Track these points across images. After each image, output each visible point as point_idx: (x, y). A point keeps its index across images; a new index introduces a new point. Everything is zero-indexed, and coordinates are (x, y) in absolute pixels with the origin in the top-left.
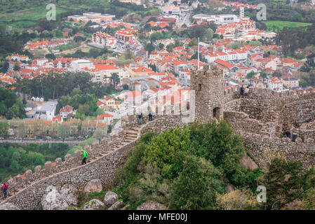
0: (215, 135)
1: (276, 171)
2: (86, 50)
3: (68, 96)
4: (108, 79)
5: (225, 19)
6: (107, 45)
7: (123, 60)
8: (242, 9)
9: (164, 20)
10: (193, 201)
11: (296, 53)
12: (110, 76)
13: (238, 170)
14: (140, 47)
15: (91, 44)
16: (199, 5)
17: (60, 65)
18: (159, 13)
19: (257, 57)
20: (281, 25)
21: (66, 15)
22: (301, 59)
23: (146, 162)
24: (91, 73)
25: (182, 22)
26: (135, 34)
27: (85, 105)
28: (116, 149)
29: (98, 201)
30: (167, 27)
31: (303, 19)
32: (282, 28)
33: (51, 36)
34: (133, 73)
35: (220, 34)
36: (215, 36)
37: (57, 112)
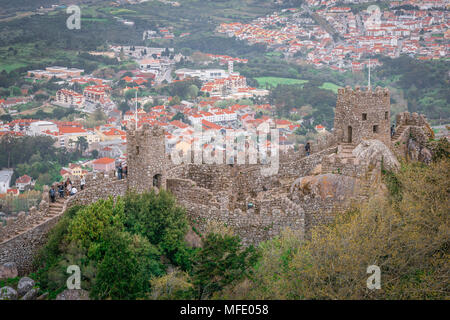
0: (153, 208)
1: (211, 248)
2: (49, 111)
3: (25, 164)
4: (74, 144)
5: (212, 74)
6: (75, 104)
7: (92, 121)
8: (231, 63)
9: (142, 75)
10: (119, 286)
11: (292, 113)
12: (77, 140)
13: (181, 248)
14: (113, 106)
15: (55, 103)
16: (182, 59)
17: (17, 128)
18: (136, 67)
19: (247, 119)
20: (274, 81)
21: (26, 70)
22: (296, 120)
23: (70, 241)
24: (54, 137)
25: (163, 77)
26: (107, 91)
27: (46, 175)
28: (36, 226)
29: (10, 289)
30: (144, 84)
31: (298, 76)
32: (275, 85)
33: (8, 94)
34: (104, 137)
35: (206, 91)
36: (200, 94)
37: (12, 184)
